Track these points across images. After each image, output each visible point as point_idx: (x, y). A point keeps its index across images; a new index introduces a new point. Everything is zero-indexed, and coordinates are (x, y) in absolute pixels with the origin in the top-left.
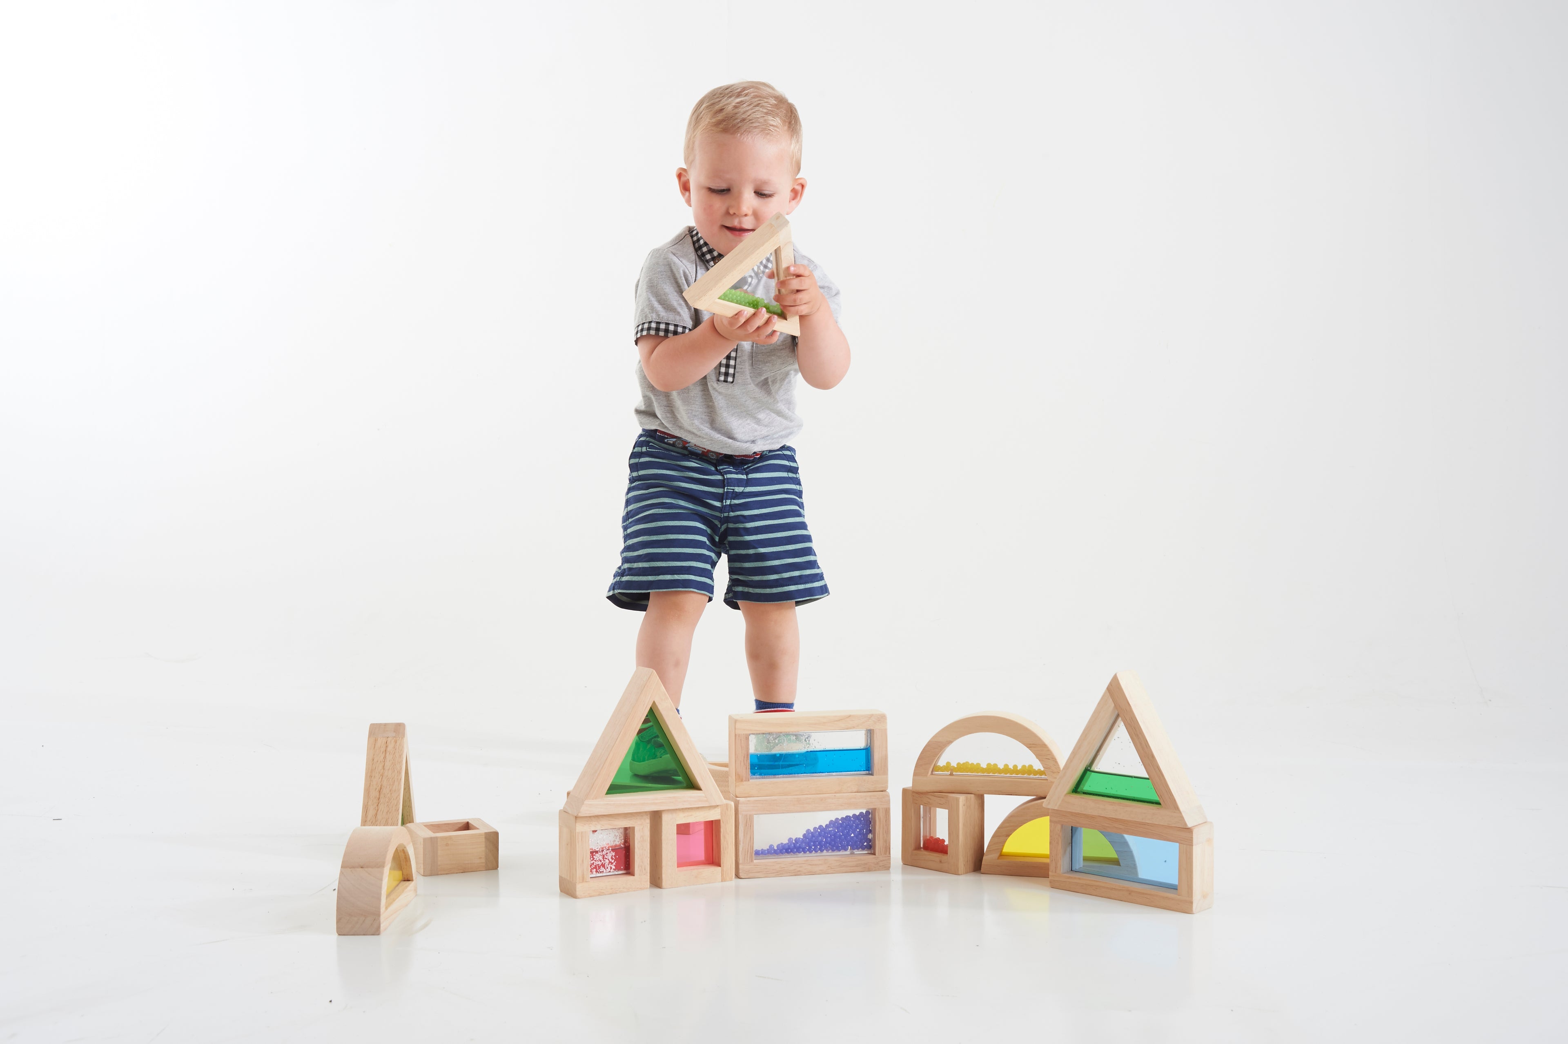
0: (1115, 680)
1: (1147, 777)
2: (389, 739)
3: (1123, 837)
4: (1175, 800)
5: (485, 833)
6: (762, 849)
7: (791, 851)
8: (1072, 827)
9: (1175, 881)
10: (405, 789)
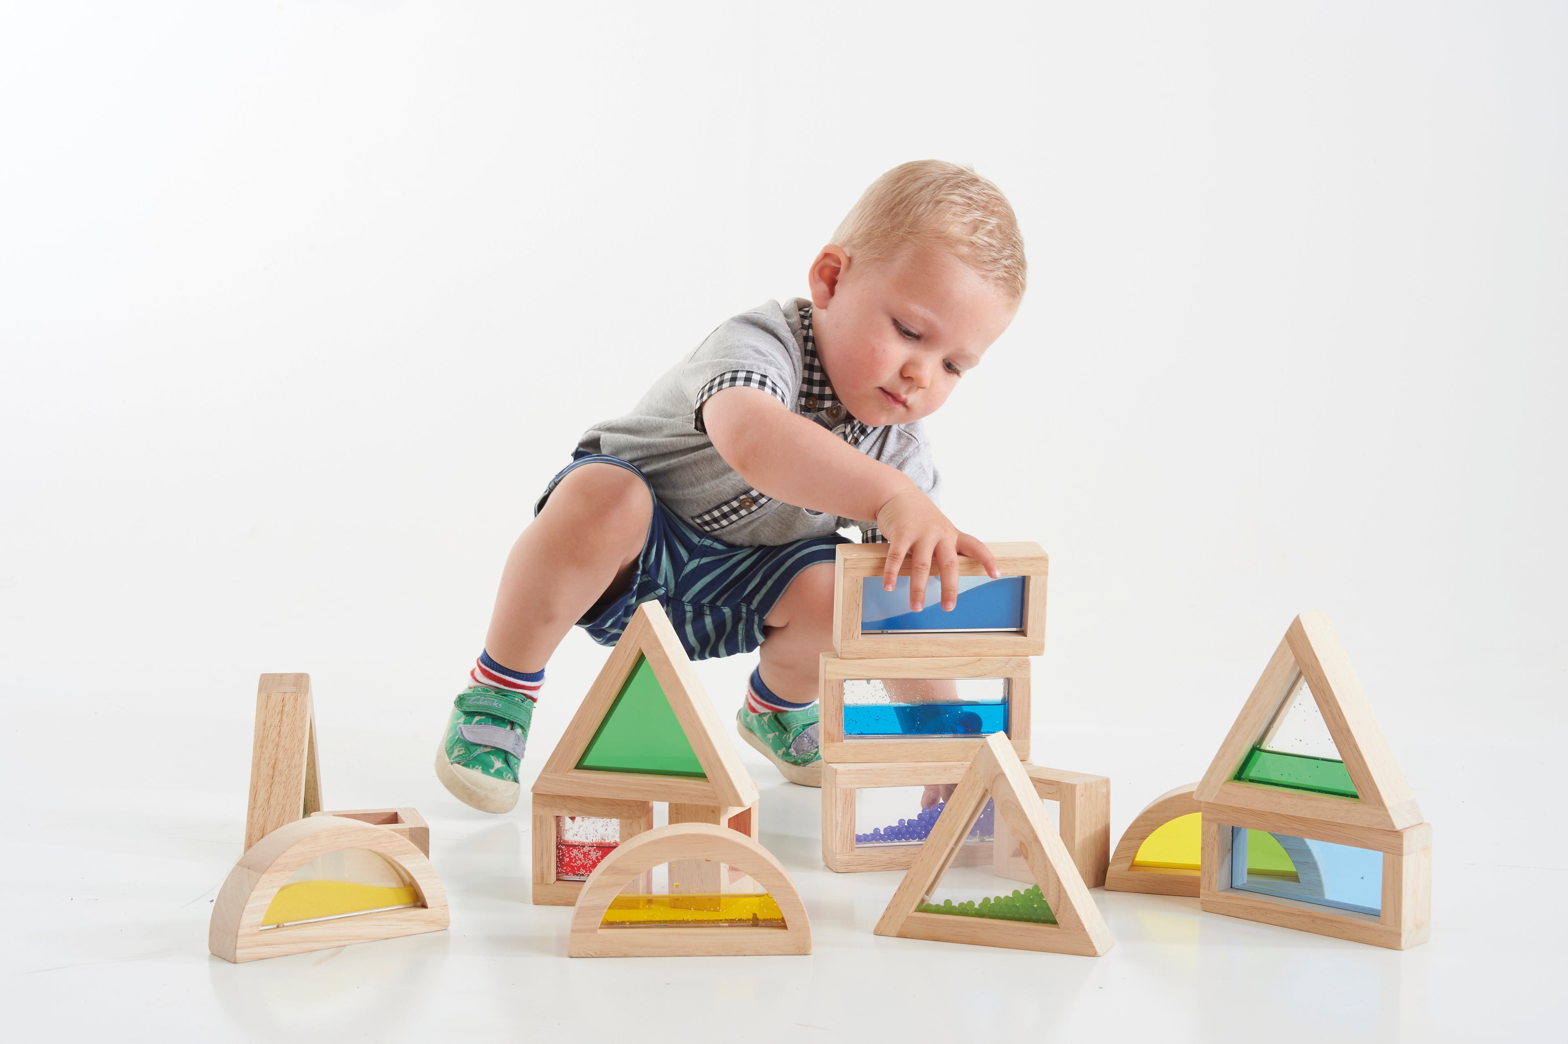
0: (1297, 623)
1: (1340, 758)
2: (287, 696)
3: (1304, 842)
4: (1378, 792)
5: (410, 828)
6: (864, 834)
7: (903, 837)
8: (1233, 827)
9: (1376, 905)
10: (308, 765)
